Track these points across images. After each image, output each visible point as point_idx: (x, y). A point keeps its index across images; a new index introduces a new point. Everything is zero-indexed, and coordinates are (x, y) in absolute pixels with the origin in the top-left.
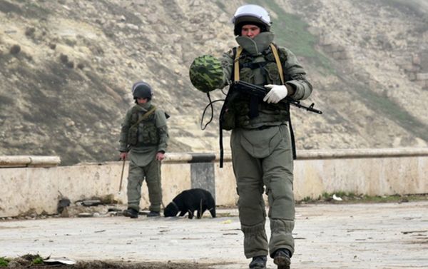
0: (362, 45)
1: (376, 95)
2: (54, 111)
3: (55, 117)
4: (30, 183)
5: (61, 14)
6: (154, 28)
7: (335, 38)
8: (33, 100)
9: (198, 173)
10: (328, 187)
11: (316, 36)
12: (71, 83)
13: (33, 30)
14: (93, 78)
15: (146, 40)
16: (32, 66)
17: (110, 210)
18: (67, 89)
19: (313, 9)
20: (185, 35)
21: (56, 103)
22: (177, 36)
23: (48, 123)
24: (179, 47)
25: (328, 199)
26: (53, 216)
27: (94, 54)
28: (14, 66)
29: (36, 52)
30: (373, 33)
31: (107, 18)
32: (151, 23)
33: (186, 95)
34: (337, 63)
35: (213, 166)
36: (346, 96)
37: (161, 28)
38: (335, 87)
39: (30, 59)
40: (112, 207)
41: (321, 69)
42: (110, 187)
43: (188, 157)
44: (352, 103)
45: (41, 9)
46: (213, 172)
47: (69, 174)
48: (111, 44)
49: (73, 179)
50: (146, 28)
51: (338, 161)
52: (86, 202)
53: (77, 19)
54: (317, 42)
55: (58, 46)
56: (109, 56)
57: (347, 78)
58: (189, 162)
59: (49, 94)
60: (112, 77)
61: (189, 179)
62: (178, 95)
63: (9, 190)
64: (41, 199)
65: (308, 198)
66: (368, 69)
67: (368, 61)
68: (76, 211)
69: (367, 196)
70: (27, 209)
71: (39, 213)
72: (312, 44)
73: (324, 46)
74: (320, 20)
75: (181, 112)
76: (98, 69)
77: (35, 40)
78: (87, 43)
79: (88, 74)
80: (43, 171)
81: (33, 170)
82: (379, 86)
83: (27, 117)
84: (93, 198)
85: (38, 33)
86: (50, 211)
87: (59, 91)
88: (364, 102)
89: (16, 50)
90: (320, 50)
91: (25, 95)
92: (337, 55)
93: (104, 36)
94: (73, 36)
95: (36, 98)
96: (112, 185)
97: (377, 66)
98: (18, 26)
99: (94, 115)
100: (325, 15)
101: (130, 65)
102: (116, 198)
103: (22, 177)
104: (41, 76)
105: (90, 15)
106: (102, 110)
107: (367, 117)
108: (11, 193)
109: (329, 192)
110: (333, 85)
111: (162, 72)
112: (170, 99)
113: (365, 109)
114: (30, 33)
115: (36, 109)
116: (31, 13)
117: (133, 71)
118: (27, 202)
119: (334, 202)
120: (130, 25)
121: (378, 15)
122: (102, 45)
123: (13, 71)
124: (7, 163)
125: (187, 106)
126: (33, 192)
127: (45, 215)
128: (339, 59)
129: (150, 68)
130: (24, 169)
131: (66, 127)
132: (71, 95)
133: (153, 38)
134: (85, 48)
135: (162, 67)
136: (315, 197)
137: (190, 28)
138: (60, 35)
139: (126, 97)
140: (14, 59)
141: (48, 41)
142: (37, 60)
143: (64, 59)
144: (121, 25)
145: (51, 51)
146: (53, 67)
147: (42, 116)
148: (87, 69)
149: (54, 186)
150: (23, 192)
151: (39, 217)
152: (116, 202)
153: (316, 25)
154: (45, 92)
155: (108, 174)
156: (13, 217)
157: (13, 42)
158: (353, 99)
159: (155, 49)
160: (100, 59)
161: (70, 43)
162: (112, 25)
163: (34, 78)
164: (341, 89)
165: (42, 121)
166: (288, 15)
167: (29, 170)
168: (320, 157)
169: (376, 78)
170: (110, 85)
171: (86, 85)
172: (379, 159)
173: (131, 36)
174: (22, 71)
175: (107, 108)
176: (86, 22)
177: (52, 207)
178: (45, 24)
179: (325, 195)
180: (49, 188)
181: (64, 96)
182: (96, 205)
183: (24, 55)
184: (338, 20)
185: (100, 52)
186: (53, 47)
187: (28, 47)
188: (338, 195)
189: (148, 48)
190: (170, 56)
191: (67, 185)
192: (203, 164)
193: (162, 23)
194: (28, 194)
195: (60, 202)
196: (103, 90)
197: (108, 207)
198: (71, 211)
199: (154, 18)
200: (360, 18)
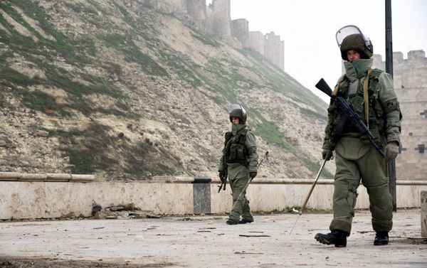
0: (306, 138)
1: (314, 163)
2: (141, 167)
3: (141, 171)
4: (71, 194)
5: (147, 117)
6: (197, 126)
7: (292, 134)
8: (130, 162)
9: (199, 190)
10: (289, 203)
11: (283, 133)
12: (151, 153)
13: (131, 125)
14: (163, 151)
15: (192, 132)
16: (130, 144)
17: (130, 215)
18: (148, 156)
19: (281, 119)
20: (214, 131)
21: (142, 164)
22: (209, 130)
23: (137, 174)
24: (209, 136)
25: (290, 211)
26: (88, 218)
27: (164, 138)
28: (120, 143)
29: (133, 137)
30: (312, 132)
31: (172, 120)
32: (195, 123)
33: (213, 161)
34: (293, 147)
35: (209, 186)
36: (298, 164)
37: (201, 126)
38: (292, 159)
39: (129, 140)
40: (133, 212)
41: (285, 150)
42: (133, 198)
43: (192, 179)
44: (301, 167)
45: (136, 114)
46: (210, 190)
47: (102, 188)
48: (173, 133)
49: (104, 191)
50: (193, 126)
51: (296, 185)
52: (112, 209)
53: (155, 120)
54: (283, 136)
55: (145, 134)
56: (172, 140)
57: (298, 154)
58: (192, 182)
59: (139, 159)
60: (173, 151)
61: (192, 195)
62: (209, 161)
63: (53, 198)
64: (79, 205)
65: (276, 210)
66: (309, 151)
67: (310, 146)
68: (105, 215)
69: (315, 210)
70: (68, 213)
71: (77, 215)
72: (280, 137)
73: (286, 138)
74: (284, 124)
75: (210, 170)
76: (166, 146)
77: (132, 130)
78: (160, 133)
79: (160, 149)
80: (81, 185)
81: (73, 185)
82: (315, 159)
83: (126, 171)
84: (120, 206)
85: (134, 127)
86: (86, 214)
87: (144, 157)
88: (307, 167)
89: (121, 135)
90: (284, 140)
91: (126, 159)
92: (293, 143)
93: (170, 130)
94: (153, 129)
95: (131, 160)
96: (135, 197)
97: (314, 149)
98: (123, 123)
99: (163, 170)
100: (287, 122)
101: (183, 145)
102: (136, 207)
103: (64, 189)
104: (134, 149)
105: (162, 119)
106: (167, 168)
107: (309, 175)
108: (55, 200)
109: (290, 206)
110: (291, 158)
111: (200, 149)
112: (204, 163)
113: (308, 170)
114: (129, 127)
115: (131, 166)
116: (131, 117)
117: (185, 148)
118: (67, 207)
119: (294, 213)
120: (184, 124)
121: (315, 123)
122: (168, 134)
123: (119, 146)
124: (52, 178)
125: (213, 167)
126: (73, 200)
127: (82, 217)
128: (295, 145)
129: (194, 147)
130: (66, 183)
131: (147, 176)
132: (151, 159)
133: (196, 131)
134: (159, 135)
135: (200, 146)
136: (280, 210)
137: (216, 127)
138: (146, 128)
139: (180, 161)
140: (120, 140)
141: (139, 131)
142: (133, 141)
143: (147, 140)
144: (179, 124)
145: (141, 136)
146: (141, 145)
147: (134, 170)
148: (159, 146)
149: (89, 196)
150: (65, 200)
151: (77, 218)
152: (136, 209)
153: (282, 127)
154: (136, 158)
155: (132, 189)
156: (56, 218)
157: (120, 131)
158: (302, 165)
159: (197, 137)
160: (167, 141)
161: (151, 133)
162: (174, 124)
163: (131, 150)
164: (296, 160)
165: (134, 173)
166: (268, 122)
167: (70, 184)
168: (284, 183)
169: (314, 155)
170: (172, 155)
171: (159, 155)
172: (324, 186)
173: (184, 130)
174: (124, 147)
175: (170, 167)
176: (160, 121)
177: (87, 211)
178: (138, 122)
179: (288, 208)
180: (85, 197)
181: (146, 160)
182: (120, 210)
183: (126, 137)
184: (294, 125)
185: (167, 137)
186: (142, 134)
187: (128, 134)
188: (296, 209)
189: (193, 136)
190: (205, 141)
191: (100, 196)
192: (202, 184)
193: (201, 124)
194: (69, 201)
195: (94, 208)
196: (168, 157)
197: (130, 212)
198: (101, 214)
199: (197, 121)
200: (306, 124)
